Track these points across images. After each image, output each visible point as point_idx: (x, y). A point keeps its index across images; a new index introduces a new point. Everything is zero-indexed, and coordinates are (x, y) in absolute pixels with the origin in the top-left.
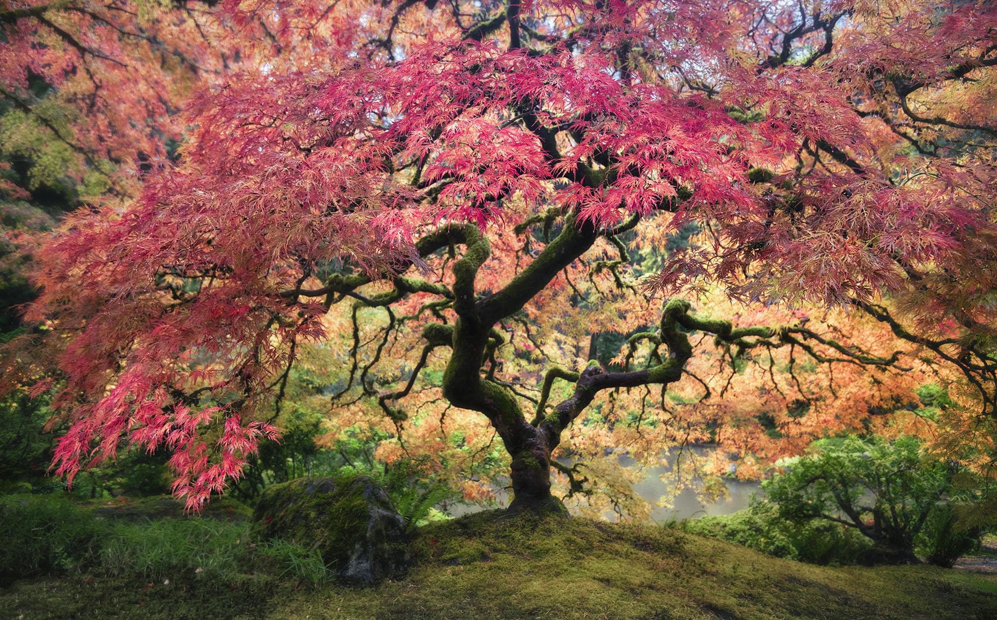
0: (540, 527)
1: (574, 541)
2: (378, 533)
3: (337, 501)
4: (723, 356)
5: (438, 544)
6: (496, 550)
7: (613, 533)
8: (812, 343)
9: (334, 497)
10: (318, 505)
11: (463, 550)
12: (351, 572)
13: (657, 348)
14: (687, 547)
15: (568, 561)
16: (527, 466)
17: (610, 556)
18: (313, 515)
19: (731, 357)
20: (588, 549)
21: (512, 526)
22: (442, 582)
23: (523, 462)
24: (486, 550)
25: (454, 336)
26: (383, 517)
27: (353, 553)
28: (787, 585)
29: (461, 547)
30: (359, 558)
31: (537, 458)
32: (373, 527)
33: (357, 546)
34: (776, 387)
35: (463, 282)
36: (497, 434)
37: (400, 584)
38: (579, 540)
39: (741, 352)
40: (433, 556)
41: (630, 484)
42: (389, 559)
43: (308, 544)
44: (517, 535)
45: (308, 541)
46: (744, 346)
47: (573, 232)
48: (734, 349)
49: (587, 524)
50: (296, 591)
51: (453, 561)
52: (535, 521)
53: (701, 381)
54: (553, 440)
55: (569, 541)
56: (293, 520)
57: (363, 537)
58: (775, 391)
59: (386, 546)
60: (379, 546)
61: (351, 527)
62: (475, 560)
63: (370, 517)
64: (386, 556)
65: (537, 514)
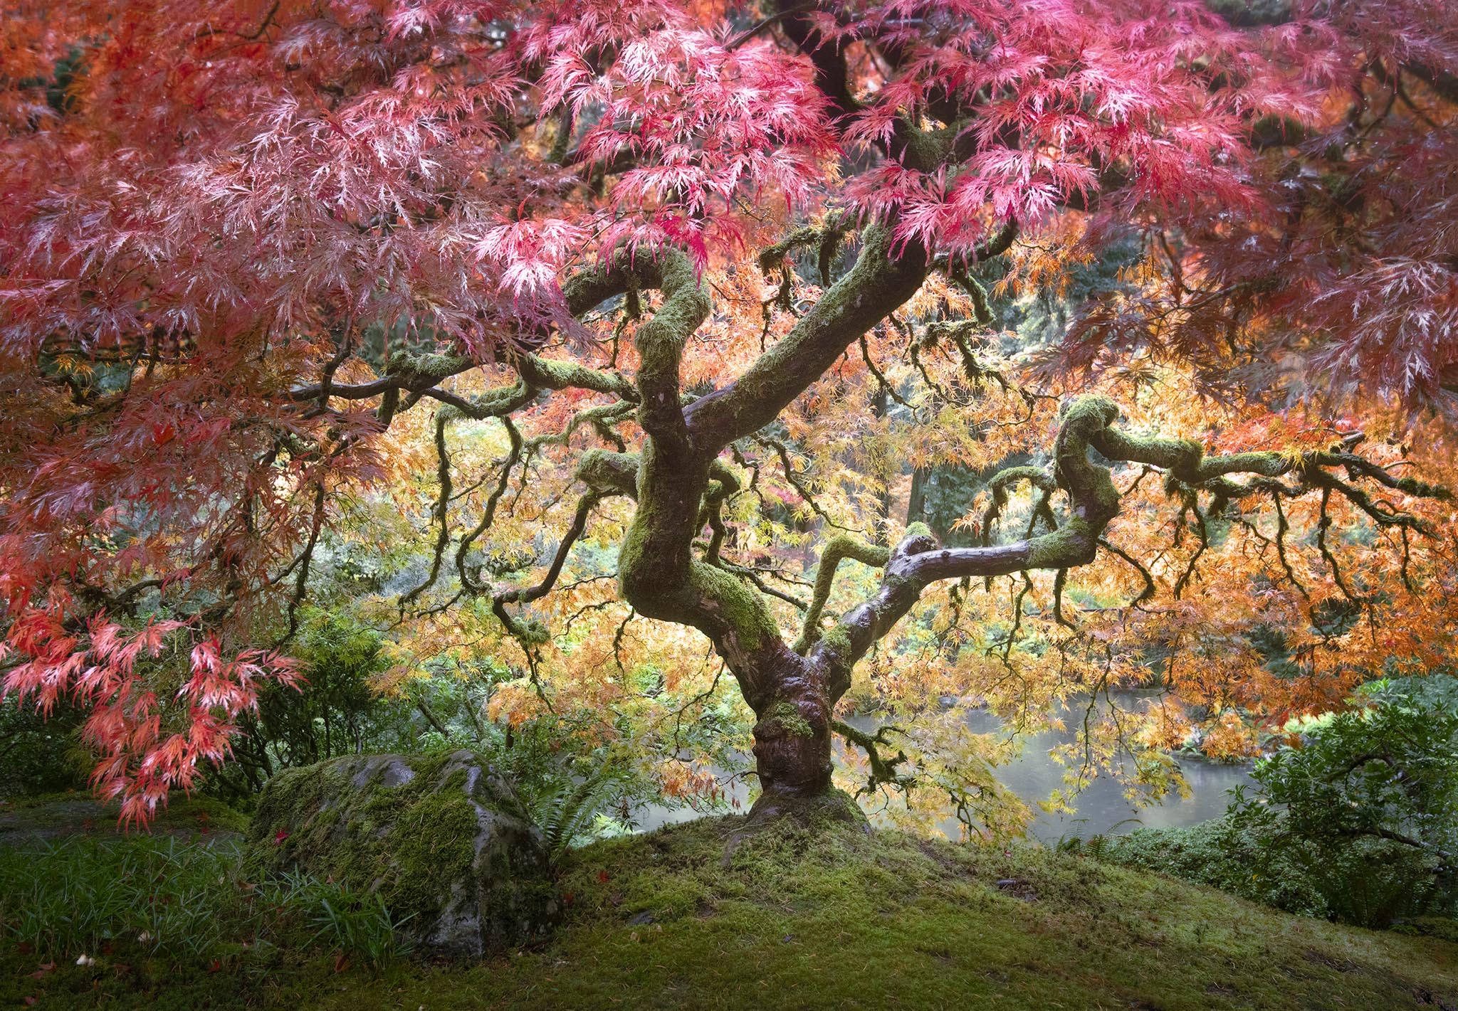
0: (813, 849)
1: (879, 877)
2: (495, 861)
3: (414, 801)
4: (1183, 513)
5: (613, 882)
6: (724, 894)
7: (956, 862)
8: (1368, 485)
9: (409, 792)
10: (376, 808)
11: (661, 894)
12: (442, 937)
13: (1047, 497)
14: (1103, 890)
15: (867, 915)
16: (785, 732)
17: (949, 906)
18: (367, 826)
19: (1197, 514)
20: (907, 893)
21: (756, 847)
22: (622, 955)
23: (779, 724)
24: (707, 893)
25: (640, 477)
26: (505, 831)
27: (447, 900)
28: (1305, 966)
29: (658, 888)
30: (459, 909)
31: (805, 717)
32: (485, 850)
33: (455, 887)
34: (1290, 575)
35: (657, 366)
36: (726, 670)
37: (540, 958)
38: (888, 875)
39: (1217, 507)
40: (603, 905)
41: (989, 767)
42: (519, 911)
43: (360, 884)
44: (768, 864)
45: (359, 877)
46: (1225, 493)
47: (878, 263)
48: (1205, 499)
49: (904, 845)
50: (336, 974)
51: (642, 915)
52: (802, 838)
53: (1135, 563)
54: (837, 680)
55: (869, 876)
56: (328, 837)
57: (467, 869)
58: (1288, 582)
59: (512, 886)
60: (499, 886)
61: (443, 850)
62: (684, 913)
63: (479, 830)
64: (512, 905)
65: (807, 823)
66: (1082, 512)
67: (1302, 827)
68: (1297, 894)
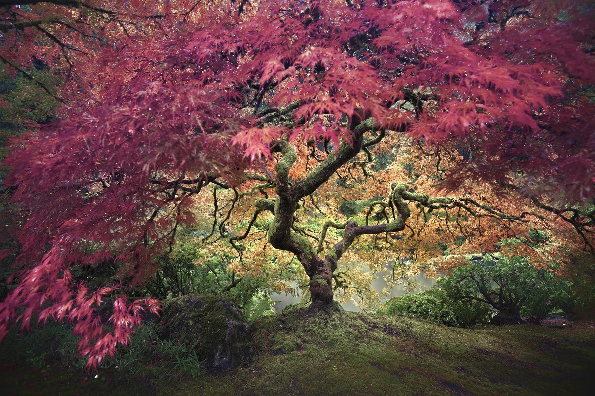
0: (330, 323)
1: (351, 333)
2: (233, 337)
3: (206, 314)
4: (420, 213)
5: (269, 337)
6: (305, 341)
7: (371, 323)
9: (204, 311)
10: (194, 317)
11: (285, 342)
12: (216, 364)
13: (384, 209)
14: (415, 330)
15: (350, 348)
16: (319, 284)
17: (374, 342)
18: (191, 323)
19: (424, 213)
20: (360, 338)
21: (313, 323)
22: (275, 368)
23: (317, 282)
24: (299, 341)
25: (276, 208)
26: (235, 326)
27: (217, 351)
29: (284, 340)
30: (221, 354)
31: (325, 279)
32: (229, 334)
33: (220, 347)
34: (449, 229)
35: (282, 176)
36: (302, 265)
37: (247, 370)
38: (354, 332)
39: (430, 211)
40: (267, 346)
41: (369, 284)
42: (240, 353)
43: (189, 344)
44: (316, 329)
45: (188, 342)
46: (432, 208)
47: (347, 146)
48: (426, 209)
49: (355, 318)
50: (180, 382)
51: (280, 351)
52: (326, 319)
53: (412, 230)
54: (334, 267)
55: (348, 332)
56: (179, 326)
57: (223, 340)
58: (448, 231)
59: (238, 345)
60: (234, 345)
61: (216, 334)
62: (293, 350)
63: (228, 327)
64: (238, 351)
65: (327, 313)
66: (400, 215)
67: (449, 296)
68: (447, 312)
